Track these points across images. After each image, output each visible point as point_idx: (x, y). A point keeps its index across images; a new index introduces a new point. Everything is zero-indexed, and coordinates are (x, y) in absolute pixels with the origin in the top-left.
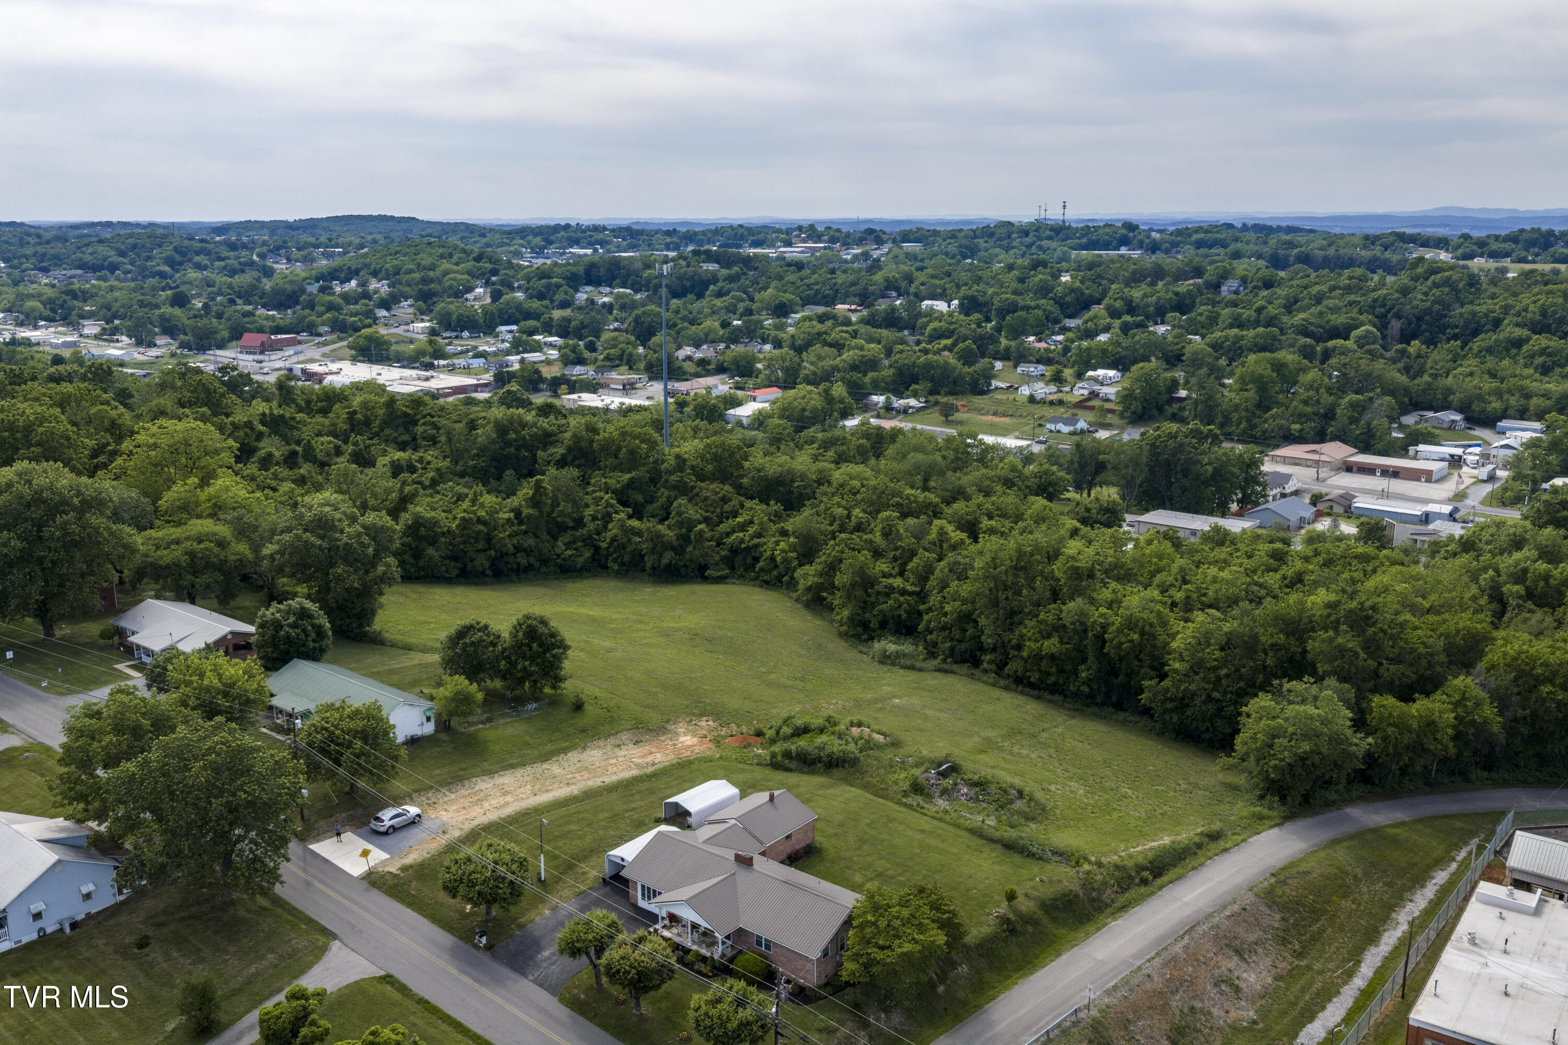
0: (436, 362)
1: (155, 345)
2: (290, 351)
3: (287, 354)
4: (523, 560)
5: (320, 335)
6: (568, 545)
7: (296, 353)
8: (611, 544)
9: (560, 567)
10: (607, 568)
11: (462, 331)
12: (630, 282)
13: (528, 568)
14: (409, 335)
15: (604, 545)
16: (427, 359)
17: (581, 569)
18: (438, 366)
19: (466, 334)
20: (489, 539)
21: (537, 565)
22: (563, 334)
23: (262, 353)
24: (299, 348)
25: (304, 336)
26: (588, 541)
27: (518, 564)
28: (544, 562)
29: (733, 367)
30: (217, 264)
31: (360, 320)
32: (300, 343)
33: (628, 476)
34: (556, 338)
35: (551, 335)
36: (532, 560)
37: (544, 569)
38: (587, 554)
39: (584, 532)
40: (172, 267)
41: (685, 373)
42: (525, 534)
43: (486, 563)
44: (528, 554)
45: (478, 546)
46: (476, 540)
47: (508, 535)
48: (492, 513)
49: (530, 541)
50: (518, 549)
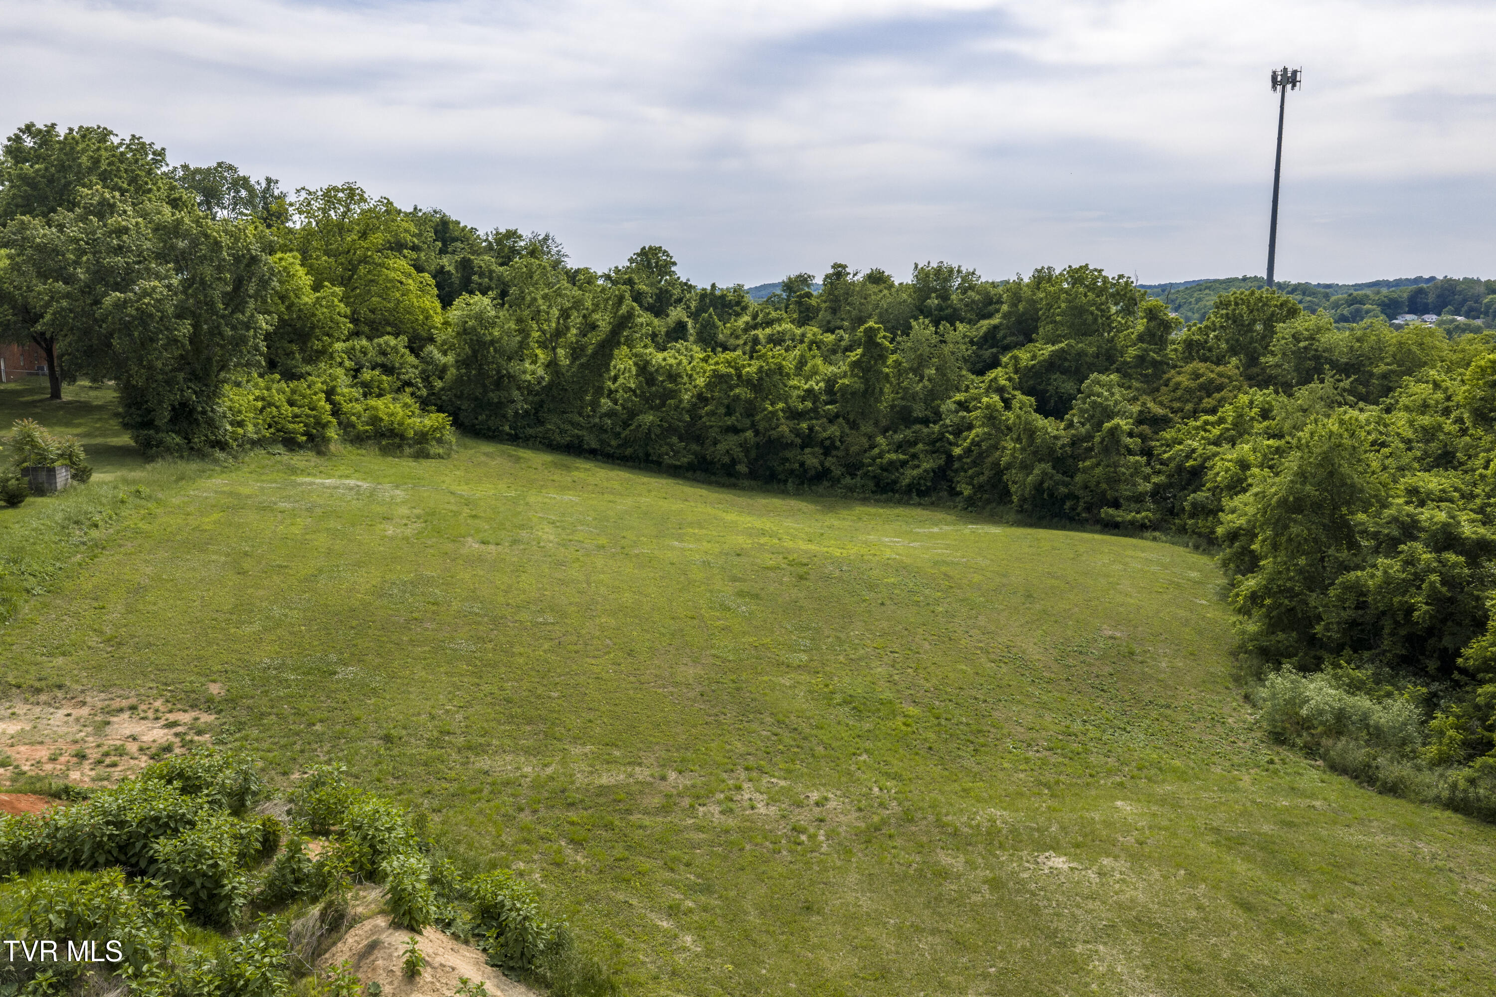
4: (812, 459)
6: (899, 447)
8: (968, 451)
10: (954, 493)
15: (957, 451)
17: (910, 488)
20: (751, 410)
21: (837, 472)
26: (937, 445)
27: (802, 464)
28: (852, 468)
36: (829, 462)
37: (848, 480)
38: (928, 464)
42: (832, 419)
43: (738, 452)
44: (827, 452)
45: (729, 421)
46: (729, 412)
47: (794, 415)
48: (769, 373)
49: (833, 430)
50: (808, 440)
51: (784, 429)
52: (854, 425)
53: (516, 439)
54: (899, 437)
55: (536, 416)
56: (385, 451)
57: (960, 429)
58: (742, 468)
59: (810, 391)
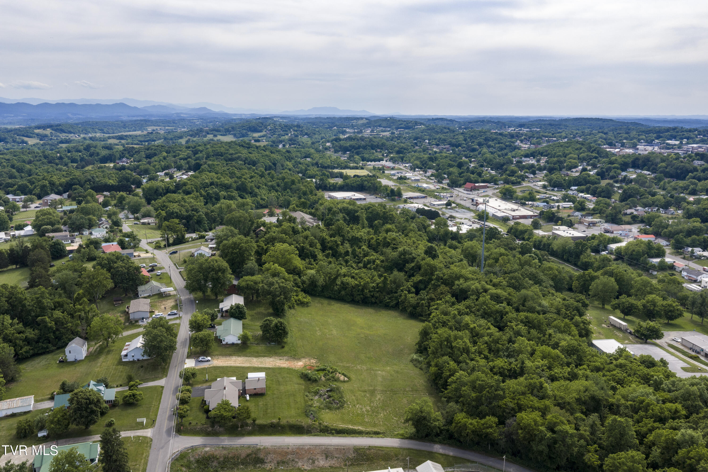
0: (527, 203)
1: (442, 183)
2: (482, 191)
3: (479, 192)
5: (498, 185)
6: (390, 298)
7: (484, 192)
8: (401, 301)
9: (385, 305)
10: (399, 308)
11: (555, 187)
12: (651, 168)
13: (376, 303)
14: (535, 187)
15: (400, 300)
16: (523, 201)
17: (391, 307)
18: (528, 204)
19: (556, 189)
20: (362, 291)
21: (378, 302)
22: (593, 194)
23: (471, 191)
24: (486, 190)
25: (491, 185)
26: (397, 298)
27: (372, 301)
28: (381, 302)
29: (646, 221)
30: (497, 145)
31: (516, 179)
32: (488, 187)
33: (421, 278)
34: (589, 196)
35: (588, 194)
36: (377, 300)
37: (380, 304)
38: (394, 302)
39: (397, 295)
40: (479, 146)
41: (622, 221)
42: (378, 292)
43: (360, 299)
44: (376, 299)
45: (359, 293)
46: (358, 291)
47: (370, 291)
48: (366, 284)
49: (378, 295)
50: (373, 296)
51: (368, 295)
52: (382, 293)
53: (319, 296)
54: (390, 296)
55: (322, 291)
56: (303, 306)
57: (401, 296)
58: (360, 302)
59: (373, 286)
